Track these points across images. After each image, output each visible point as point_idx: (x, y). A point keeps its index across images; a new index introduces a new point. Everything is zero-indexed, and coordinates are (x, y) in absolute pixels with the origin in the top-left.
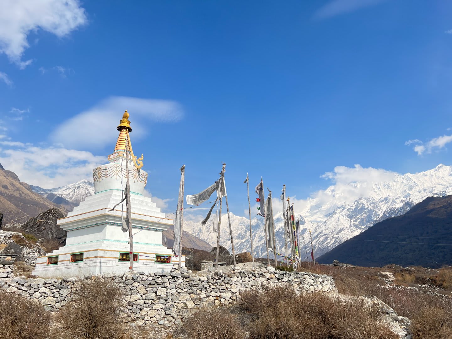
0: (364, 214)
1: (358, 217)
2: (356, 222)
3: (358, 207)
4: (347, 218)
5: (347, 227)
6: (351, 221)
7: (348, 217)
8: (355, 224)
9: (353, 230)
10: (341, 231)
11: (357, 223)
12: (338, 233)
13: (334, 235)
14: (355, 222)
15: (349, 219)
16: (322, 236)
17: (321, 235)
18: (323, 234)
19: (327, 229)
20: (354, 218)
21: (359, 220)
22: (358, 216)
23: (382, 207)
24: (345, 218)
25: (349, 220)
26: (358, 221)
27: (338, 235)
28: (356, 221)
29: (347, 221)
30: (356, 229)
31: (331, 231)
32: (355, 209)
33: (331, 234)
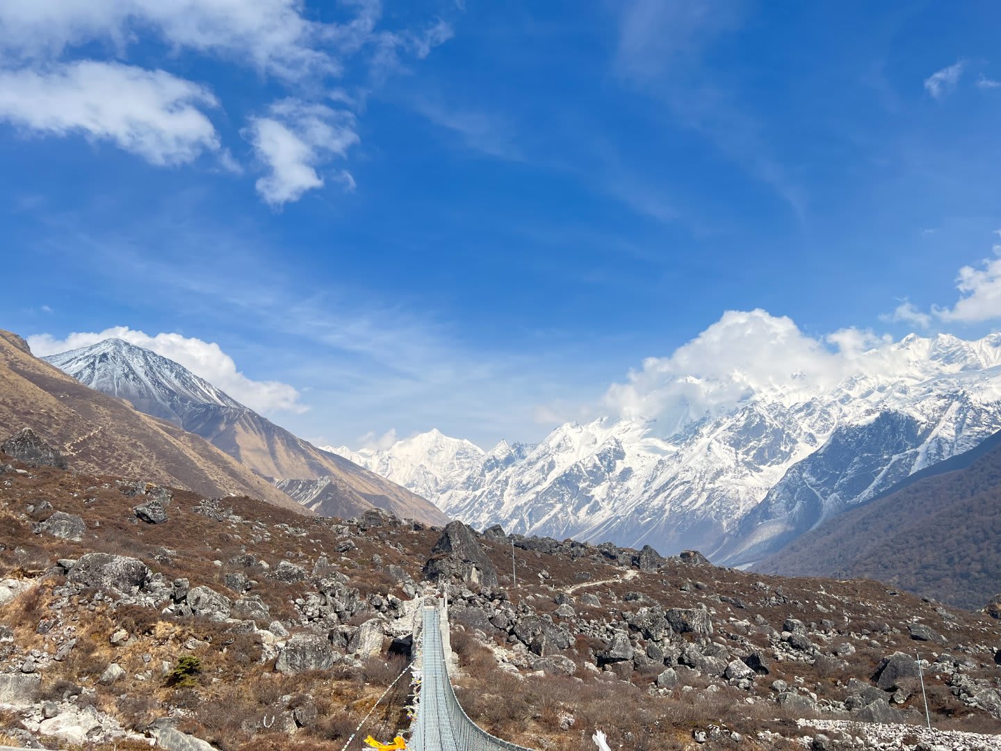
0: (764, 437)
1: (751, 444)
2: (748, 455)
3: (752, 422)
4: (727, 446)
5: (729, 467)
6: (737, 453)
7: (731, 445)
8: (746, 460)
9: (744, 473)
10: (719, 477)
11: (749, 459)
12: (713, 480)
13: (704, 483)
14: (745, 456)
15: (733, 449)
16: (677, 486)
17: (676, 482)
18: (679, 482)
19: (688, 471)
20: (745, 446)
21: (755, 452)
22: (751, 442)
23: (800, 422)
24: (723, 446)
25: (734, 451)
26: (752, 453)
27: (714, 483)
28: (747, 453)
29: (728, 452)
30: (750, 471)
31: (698, 475)
32: (745, 426)
33: (697, 480)
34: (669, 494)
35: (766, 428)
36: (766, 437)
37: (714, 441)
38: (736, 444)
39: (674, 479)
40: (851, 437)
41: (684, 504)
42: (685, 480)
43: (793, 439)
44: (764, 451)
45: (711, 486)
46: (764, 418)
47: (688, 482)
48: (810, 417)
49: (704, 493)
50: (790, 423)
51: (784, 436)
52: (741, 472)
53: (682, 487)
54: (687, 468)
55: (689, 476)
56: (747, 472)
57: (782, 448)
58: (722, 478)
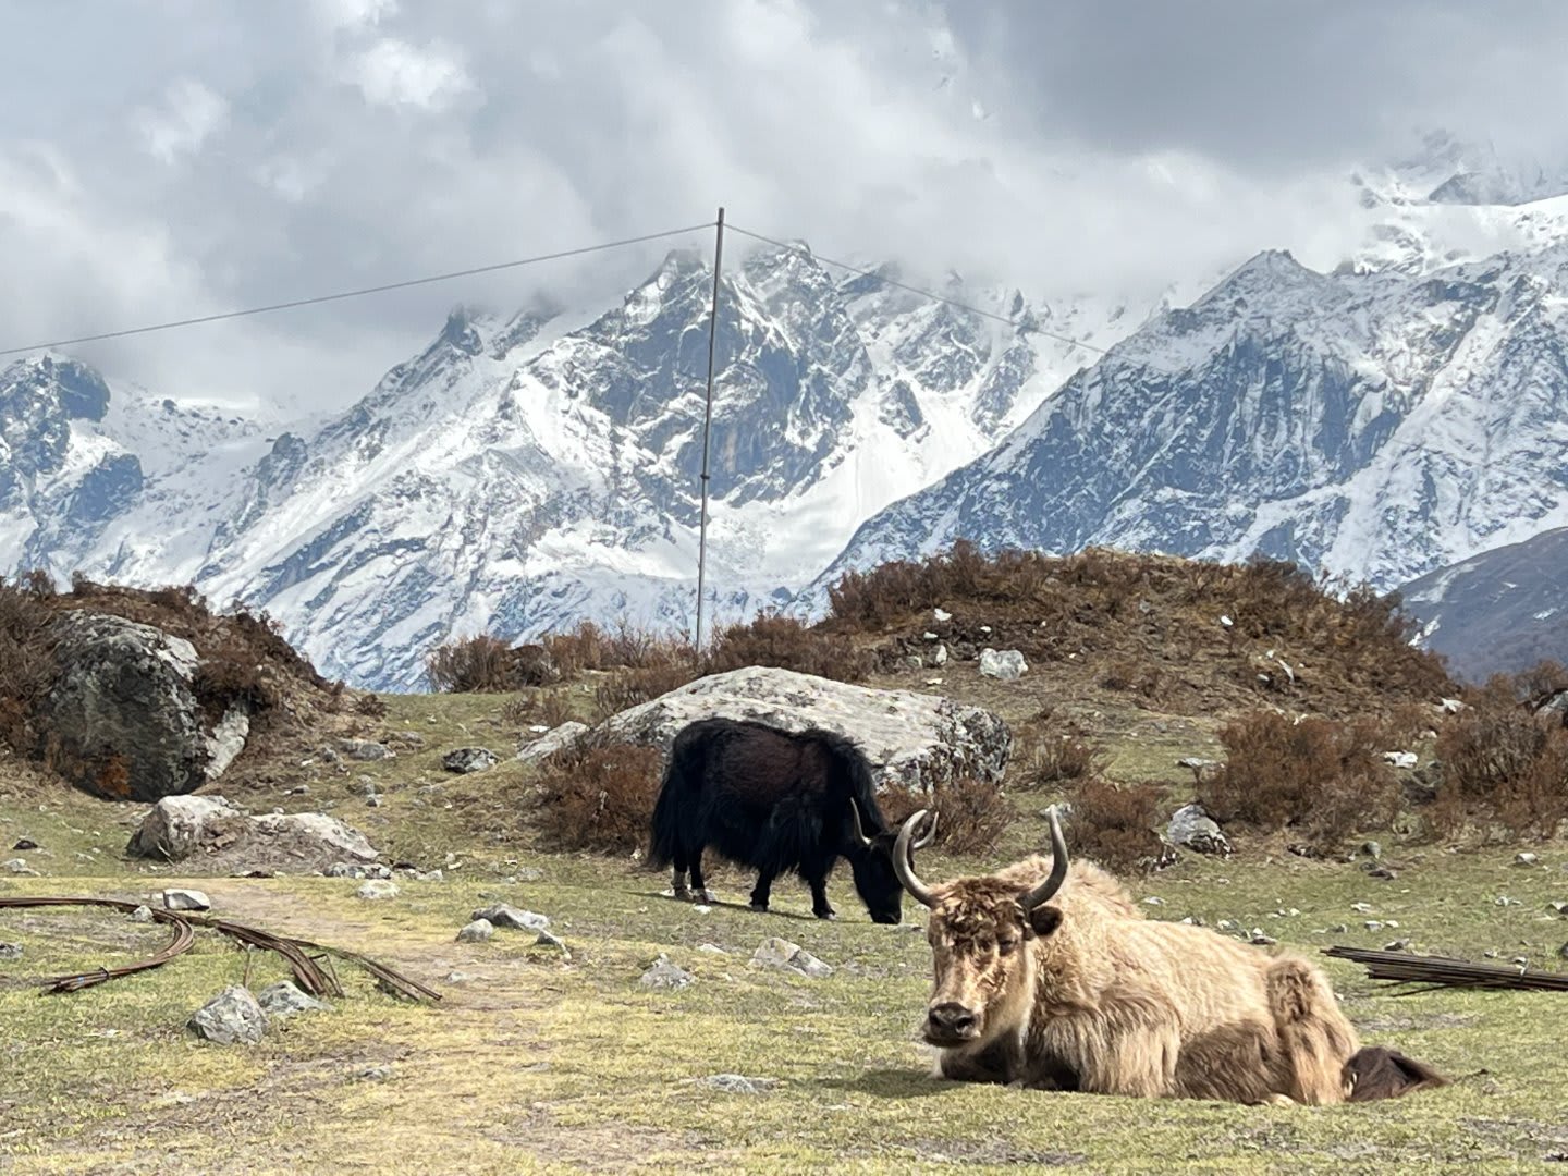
34: (329, 592)
35: (739, 341)
36: (735, 379)
37: (525, 377)
38: (619, 400)
39: (351, 524)
40: (1118, 419)
41: (389, 639)
42: (403, 533)
43: (836, 401)
44: (722, 441)
45: (510, 568)
46: (736, 299)
47: (415, 544)
48: (901, 319)
49: (477, 597)
50: (827, 332)
51: (803, 382)
52: (630, 518)
53: (385, 564)
54: (412, 482)
55: (416, 522)
56: (652, 519)
57: (791, 435)
58: (552, 538)
